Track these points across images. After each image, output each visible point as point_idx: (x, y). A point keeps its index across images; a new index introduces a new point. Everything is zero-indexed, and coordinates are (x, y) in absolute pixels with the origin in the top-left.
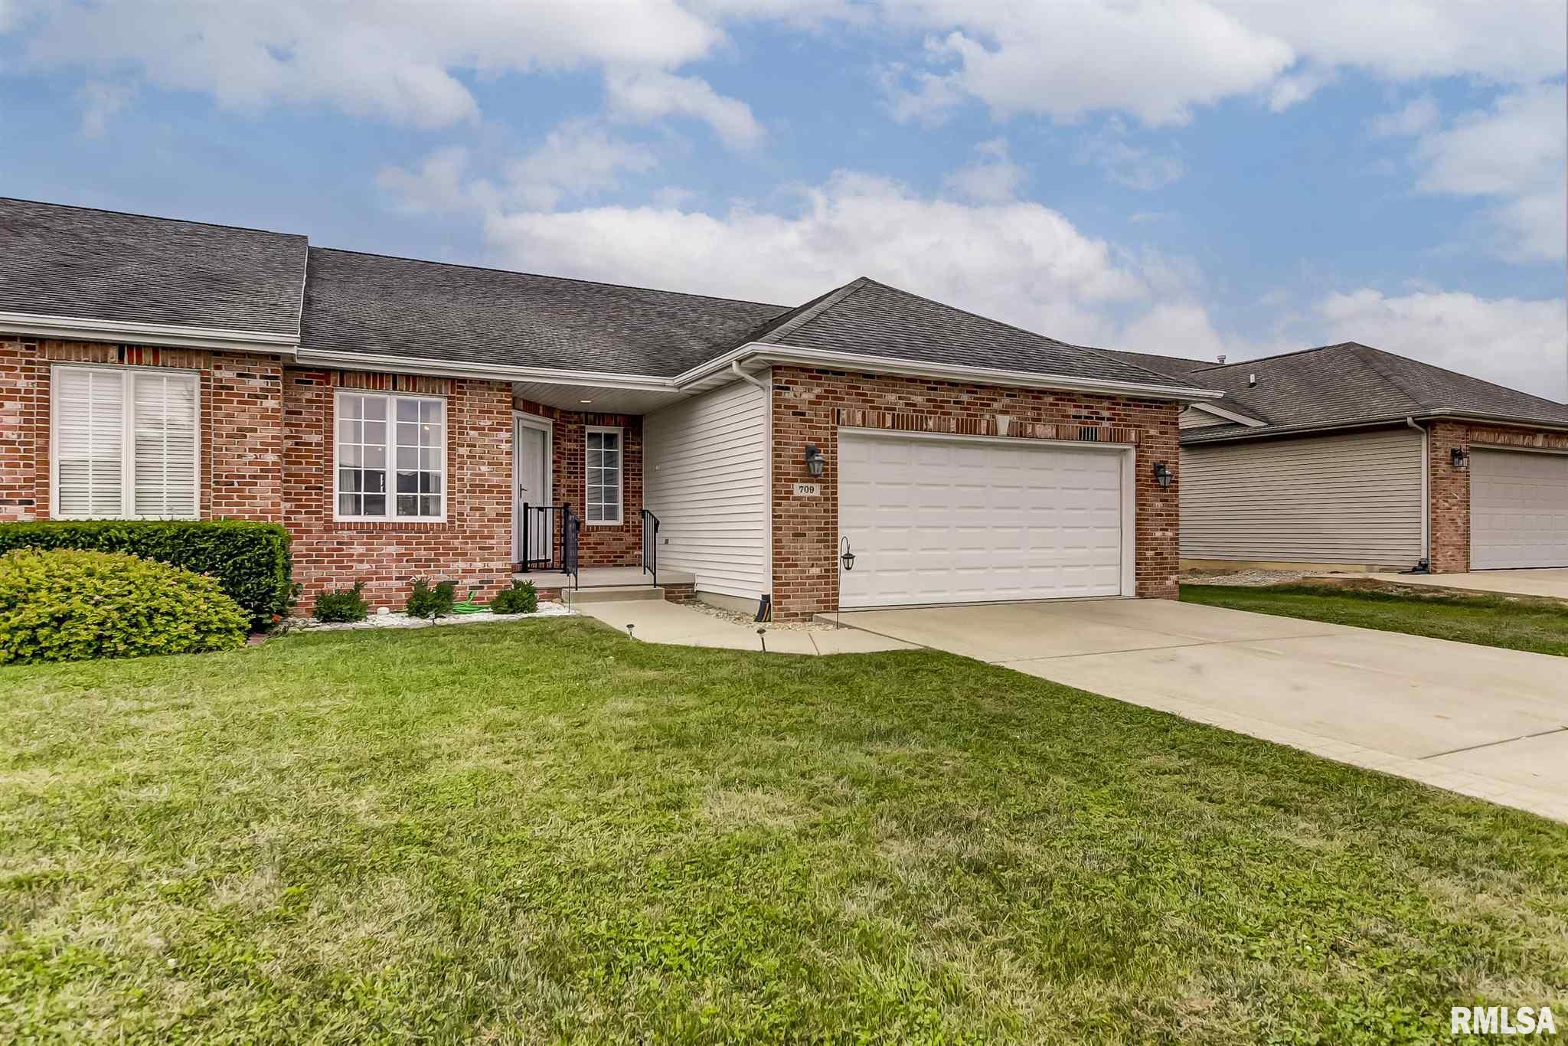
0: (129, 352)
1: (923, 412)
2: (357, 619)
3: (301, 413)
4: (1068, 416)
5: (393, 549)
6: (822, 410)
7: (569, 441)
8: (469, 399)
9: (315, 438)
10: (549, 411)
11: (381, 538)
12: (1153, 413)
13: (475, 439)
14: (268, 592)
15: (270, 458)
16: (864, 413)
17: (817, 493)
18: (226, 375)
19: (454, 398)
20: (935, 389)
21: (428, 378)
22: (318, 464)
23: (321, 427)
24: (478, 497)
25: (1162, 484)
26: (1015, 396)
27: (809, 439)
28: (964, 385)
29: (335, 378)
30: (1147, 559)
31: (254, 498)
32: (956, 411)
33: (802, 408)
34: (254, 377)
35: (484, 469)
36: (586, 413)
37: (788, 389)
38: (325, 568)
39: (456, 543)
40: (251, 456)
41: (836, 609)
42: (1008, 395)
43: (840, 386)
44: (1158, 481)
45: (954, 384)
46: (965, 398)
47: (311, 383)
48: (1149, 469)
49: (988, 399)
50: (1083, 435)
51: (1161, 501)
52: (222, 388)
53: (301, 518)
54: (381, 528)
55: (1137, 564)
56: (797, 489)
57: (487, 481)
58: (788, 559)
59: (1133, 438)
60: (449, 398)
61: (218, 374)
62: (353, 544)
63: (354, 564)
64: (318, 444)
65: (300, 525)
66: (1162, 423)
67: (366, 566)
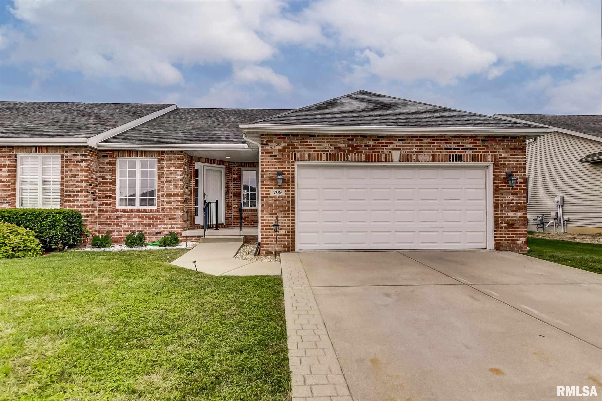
0: (39, 149)
1: (345, 151)
2: (105, 246)
3: (104, 168)
4: (442, 149)
5: (136, 219)
6: (286, 153)
7: (234, 174)
8: (166, 159)
9: (109, 177)
10: (221, 162)
11: (132, 215)
12: (506, 144)
13: (168, 175)
14: (53, 236)
15: (84, 185)
16: (309, 154)
17: (283, 194)
18: (69, 155)
19: (160, 159)
20: (353, 140)
21: (150, 151)
22: (110, 187)
23: (111, 172)
24: (169, 198)
25: (511, 185)
26: (404, 140)
27: (279, 168)
28: (371, 136)
29: (116, 154)
30: (502, 228)
31: (78, 200)
32: (366, 151)
33: (275, 153)
34: (78, 155)
35: (172, 187)
36: (241, 163)
37: (267, 144)
38: (112, 226)
39: (161, 217)
40: (77, 184)
41: (293, 250)
42: (399, 140)
43: (297, 142)
44: (508, 183)
45: (365, 136)
46: (371, 143)
47: (108, 156)
48: (503, 175)
49: (386, 143)
50: (453, 159)
51: (512, 194)
52: (68, 160)
53: (104, 207)
54: (132, 211)
55: (495, 231)
56: (272, 192)
57: (173, 191)
58: (267, 226)
59: (490, 160)
60: (158, 159)
61: (66, 155)
62: (122, 217)
63: (122, 225)
64: (110, 179)
65: (103, 210)
66: (511, 149)
67: (127, 226)
